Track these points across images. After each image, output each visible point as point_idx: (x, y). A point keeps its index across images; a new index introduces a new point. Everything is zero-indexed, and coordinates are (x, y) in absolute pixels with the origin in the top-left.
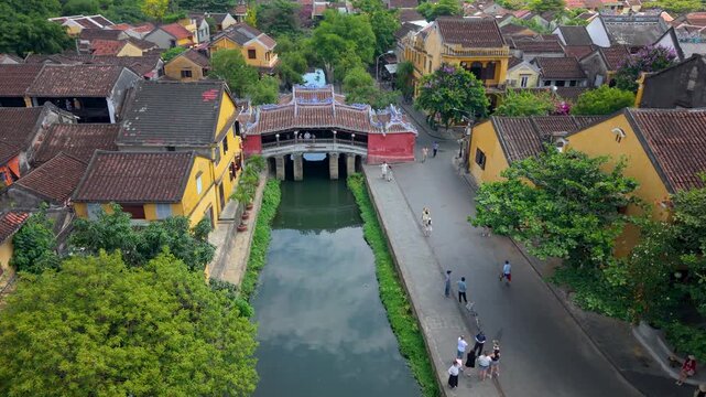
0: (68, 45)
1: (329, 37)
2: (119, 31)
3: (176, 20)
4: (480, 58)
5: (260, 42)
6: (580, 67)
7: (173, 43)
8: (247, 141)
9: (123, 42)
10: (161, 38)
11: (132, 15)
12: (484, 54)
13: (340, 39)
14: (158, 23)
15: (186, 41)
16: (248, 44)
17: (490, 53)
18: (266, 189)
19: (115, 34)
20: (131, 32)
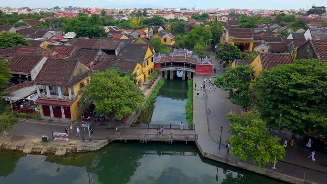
0: (105, 35)
1: (193, 35)
2: (121, 31)
3: (141, 28)
4: (243, 42)
5: (168, 36)
6: (287, 47)
7: (139, 36)
8: (156, 65)
9: (122, 35)
10: (135, 34)
11: (126, 26)
12: (244, 40)
13: (198, 35)
14: (135, 29)
15: (144, 36)
16: (164, 37)
17: (246, 40)
18: (160, 80)
19: (120, 32)
20: (125, 32)
